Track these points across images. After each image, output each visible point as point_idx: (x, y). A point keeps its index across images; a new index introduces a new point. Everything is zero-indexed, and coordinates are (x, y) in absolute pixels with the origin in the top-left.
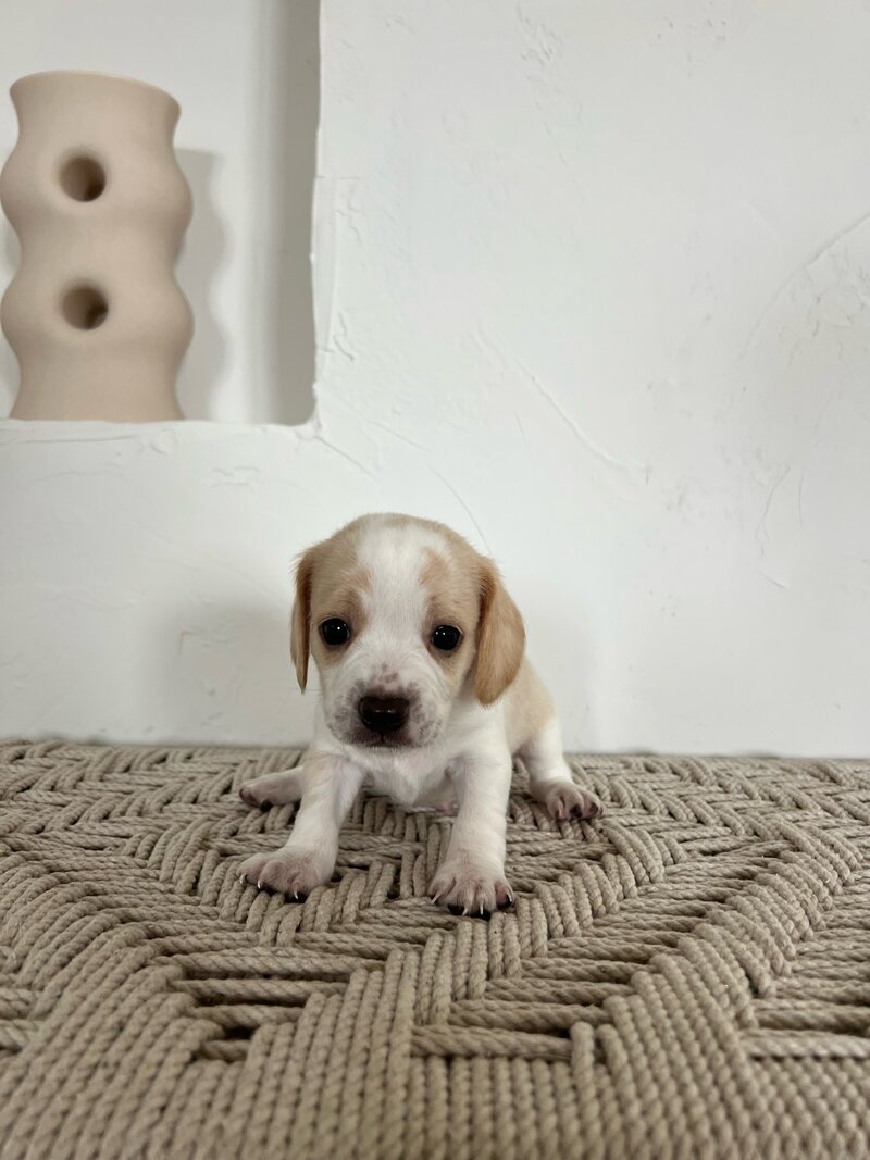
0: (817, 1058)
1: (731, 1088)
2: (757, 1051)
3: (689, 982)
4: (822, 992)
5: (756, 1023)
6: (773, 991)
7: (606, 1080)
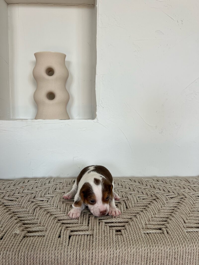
0: (194, 232)
1: (185, 236)
2: (187, 231)
3: (176, 221)
4: (194, 222)
5: (186, 227)
6: (187, 222)
7: (169, 236)
